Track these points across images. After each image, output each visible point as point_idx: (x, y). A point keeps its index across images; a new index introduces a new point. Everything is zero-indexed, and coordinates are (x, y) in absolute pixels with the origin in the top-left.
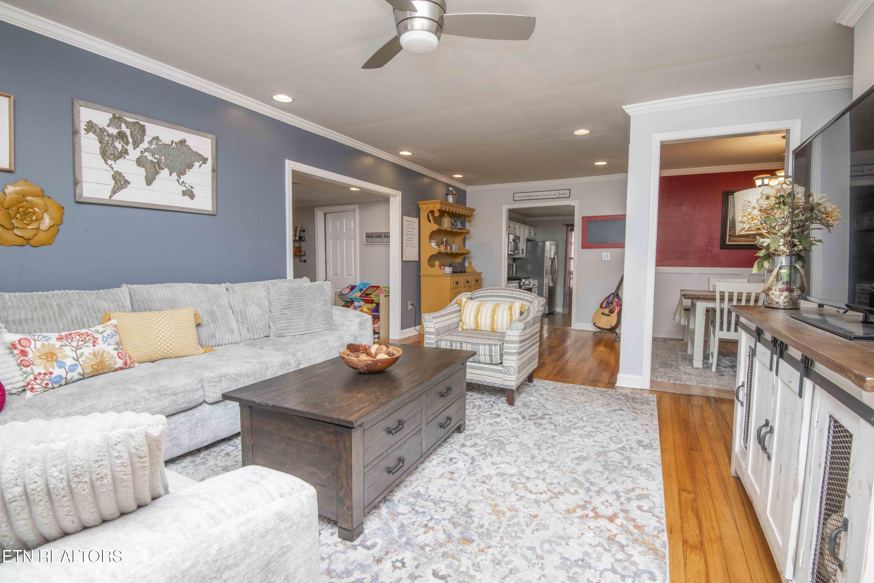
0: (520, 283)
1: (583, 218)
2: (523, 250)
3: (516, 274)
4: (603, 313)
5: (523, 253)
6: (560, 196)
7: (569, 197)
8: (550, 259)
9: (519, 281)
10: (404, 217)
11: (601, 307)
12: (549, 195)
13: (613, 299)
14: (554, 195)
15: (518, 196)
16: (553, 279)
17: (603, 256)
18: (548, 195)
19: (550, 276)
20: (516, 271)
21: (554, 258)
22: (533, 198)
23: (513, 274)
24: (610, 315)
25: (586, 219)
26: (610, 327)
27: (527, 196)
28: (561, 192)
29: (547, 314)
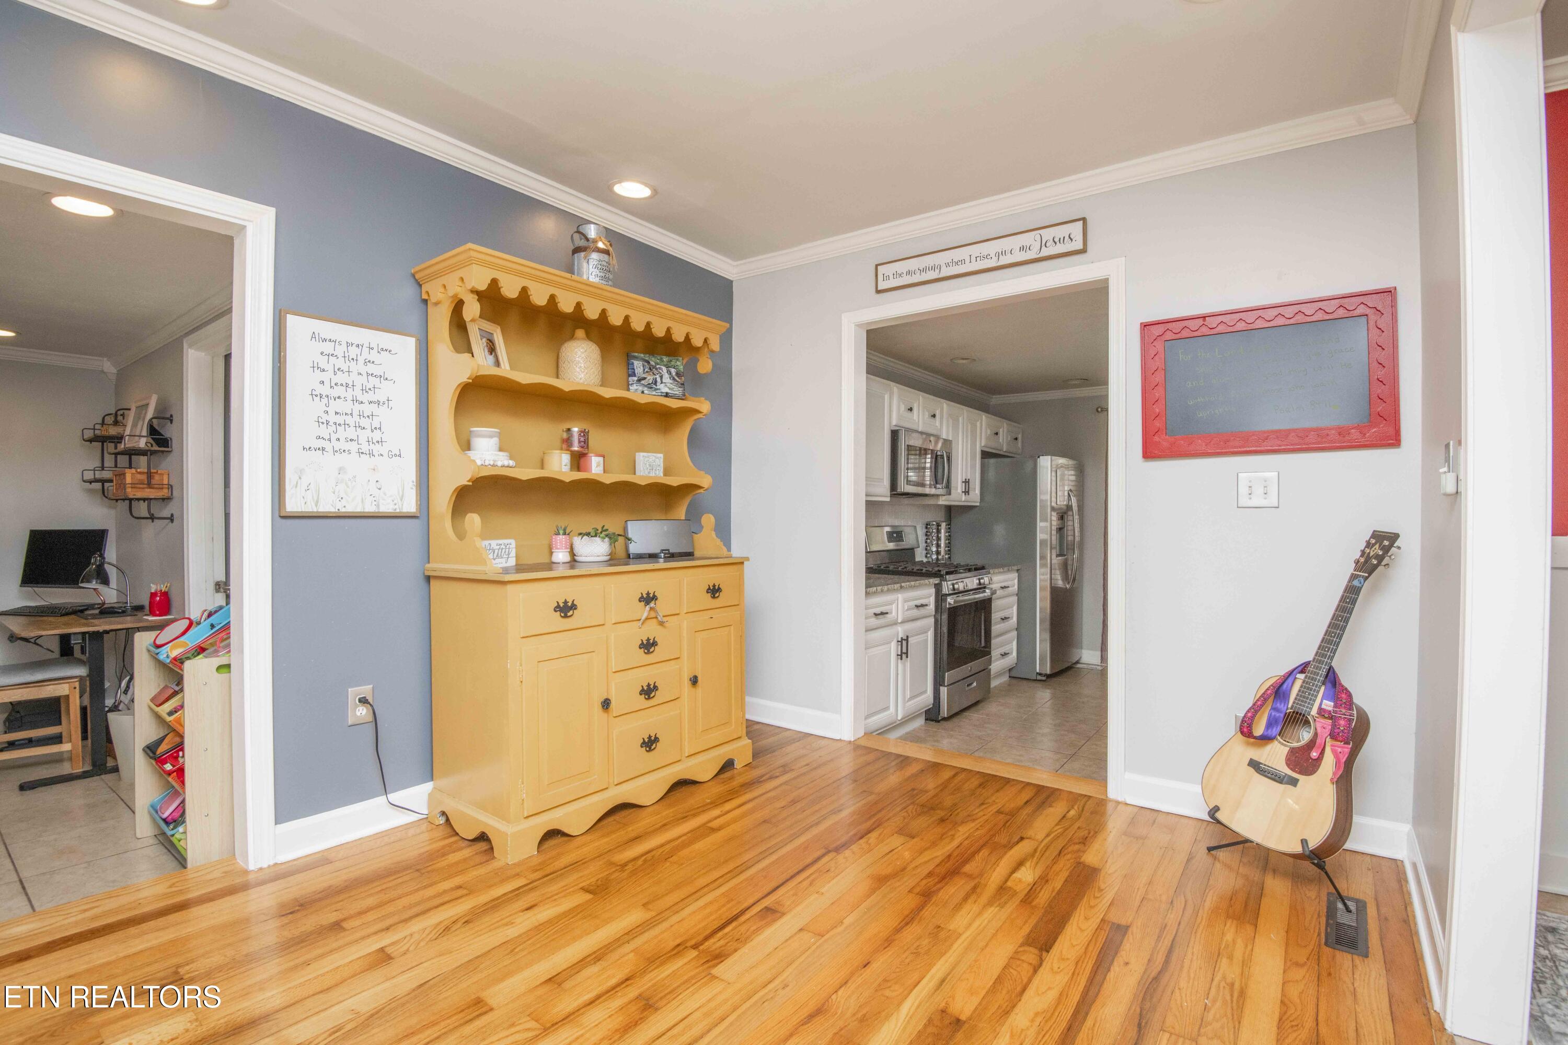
0: (938, 587)
1: (1145, 326)
2: (967, 482)
3: (949, 552)
4: (1255, 765)
5: (966, 492)
6: (1046, 252)
7: (1083, 251)
8: (1053, 509)
9: (937, 581)
10: (291, 320)
11: (1245, 729)
12: (1004, 253)
13: (1306, 694)
14: (1022, 249)
15: (891, 275)
16: (1065, 567)
17: (1243, 490)
18: (998, 255)
19: (1057, 561)
20: (949, 545)
21: (1069, 508)
22: (946, 272)
23: (938, 553)
24: (1294, 782)
25: (1157, 331)
26: (1298, 849)
27: (924, 270)
28: (1048, 234)
29: (1049, 676)
